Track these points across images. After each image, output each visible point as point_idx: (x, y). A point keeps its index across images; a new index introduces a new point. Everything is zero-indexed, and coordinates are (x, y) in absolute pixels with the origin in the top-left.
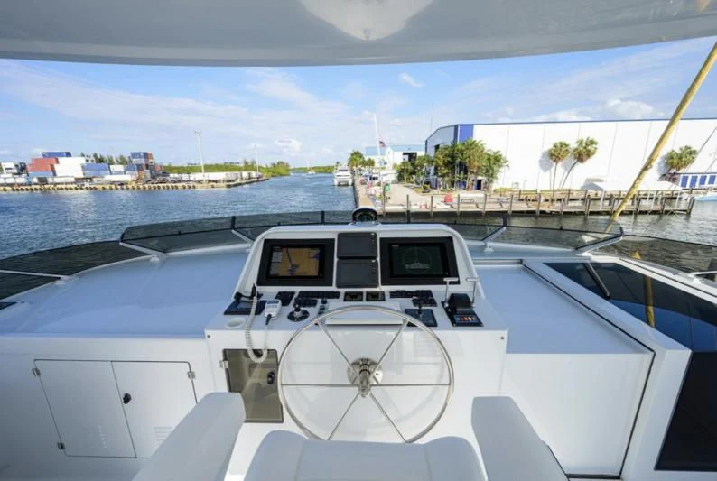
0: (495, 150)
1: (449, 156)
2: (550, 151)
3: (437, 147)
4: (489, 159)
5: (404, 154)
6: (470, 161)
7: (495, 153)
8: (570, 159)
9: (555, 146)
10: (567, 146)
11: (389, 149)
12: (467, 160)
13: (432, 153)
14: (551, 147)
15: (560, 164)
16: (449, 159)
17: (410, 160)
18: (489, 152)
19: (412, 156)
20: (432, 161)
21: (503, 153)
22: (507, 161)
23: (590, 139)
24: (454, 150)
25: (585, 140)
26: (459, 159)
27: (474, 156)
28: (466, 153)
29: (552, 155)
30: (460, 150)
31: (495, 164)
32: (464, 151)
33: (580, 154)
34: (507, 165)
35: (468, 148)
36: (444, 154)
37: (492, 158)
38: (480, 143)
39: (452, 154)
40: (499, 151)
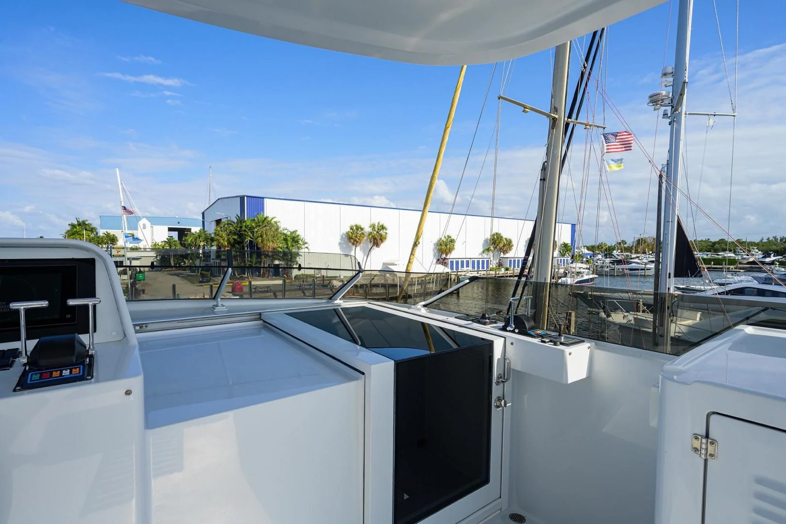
0: (292, 230)
1: (235, 234)
2: (347, 233)
3: (218, 222)
4: (286, 240)
5: (170, 229)
6: (262, 242)
7: (292, 233)
8: (365, 243)
9: (351, 229)
10: (362, 229)
11: (144, 221)
12: (260, 240)
13: (211, 229)
14: (348, 229)
15: (358, 248)
16: (236, 237)
17: (180, 238)
18: (285, 232)
19: (183, 233)
20: (212, 240)
21: (300, 233)
22: (306, 243)
23: (381, 224)
24: (241, 227)
25: (376, 225)
26: (249, 239)
27: (266, 234)
28: (257, 232)
29: (350, 238)
30: (250, 227)
31: (293, 246)
32: (254, 228)
33: (375, 239)
34: (307, 247)
35: (260, 226)
36: (227, 231)
37: (289, 239)
38: (274, 220)
39: (240, 231)
40: (296, 231)
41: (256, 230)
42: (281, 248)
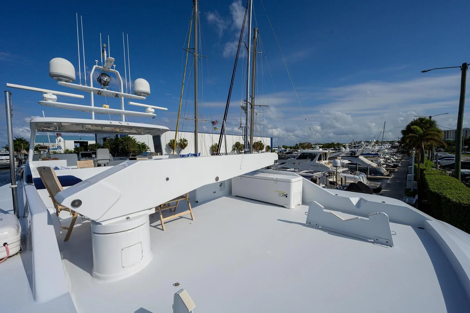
0: (142, 142)
1: (114, 145)
2: (169, 144)
4: (139, 147)
5: (76, 142)
6: (128, 148)
7: (142, 144)
8: (178, 148)
9: (171, 141)
10: (176, 141)
12: (126, 147)
13: (101, 143)
14: (169, 141)
15: (174, 150)
17: (81, 146)
18: (139, 143)
19: (83, 144)
21: (146, 144)
22: (149, 148)
23: (185, 139)
24: (117, 142)
25: (183, 139)
26: (121, 147)
27: (130, 145)
28: (125, 143)
29: (170, 146)
30: (121, 141)
31: (143, 149)
32: (123, 142)
33: (182, 146)
34: (149, 150)
35: (126, 141)
36: (110, 143)
37: (141, 146)
38: (133, 138)
39: (116, 143)
40: (144, 143)
41: (124, 143)
42: (137, 151)
